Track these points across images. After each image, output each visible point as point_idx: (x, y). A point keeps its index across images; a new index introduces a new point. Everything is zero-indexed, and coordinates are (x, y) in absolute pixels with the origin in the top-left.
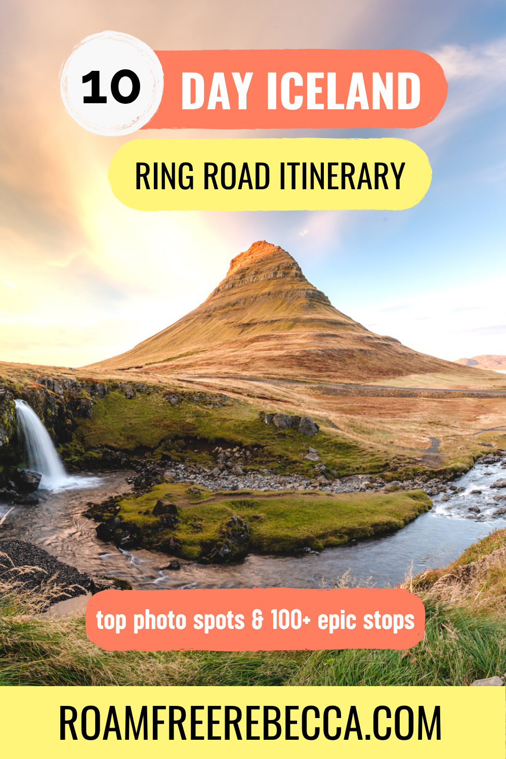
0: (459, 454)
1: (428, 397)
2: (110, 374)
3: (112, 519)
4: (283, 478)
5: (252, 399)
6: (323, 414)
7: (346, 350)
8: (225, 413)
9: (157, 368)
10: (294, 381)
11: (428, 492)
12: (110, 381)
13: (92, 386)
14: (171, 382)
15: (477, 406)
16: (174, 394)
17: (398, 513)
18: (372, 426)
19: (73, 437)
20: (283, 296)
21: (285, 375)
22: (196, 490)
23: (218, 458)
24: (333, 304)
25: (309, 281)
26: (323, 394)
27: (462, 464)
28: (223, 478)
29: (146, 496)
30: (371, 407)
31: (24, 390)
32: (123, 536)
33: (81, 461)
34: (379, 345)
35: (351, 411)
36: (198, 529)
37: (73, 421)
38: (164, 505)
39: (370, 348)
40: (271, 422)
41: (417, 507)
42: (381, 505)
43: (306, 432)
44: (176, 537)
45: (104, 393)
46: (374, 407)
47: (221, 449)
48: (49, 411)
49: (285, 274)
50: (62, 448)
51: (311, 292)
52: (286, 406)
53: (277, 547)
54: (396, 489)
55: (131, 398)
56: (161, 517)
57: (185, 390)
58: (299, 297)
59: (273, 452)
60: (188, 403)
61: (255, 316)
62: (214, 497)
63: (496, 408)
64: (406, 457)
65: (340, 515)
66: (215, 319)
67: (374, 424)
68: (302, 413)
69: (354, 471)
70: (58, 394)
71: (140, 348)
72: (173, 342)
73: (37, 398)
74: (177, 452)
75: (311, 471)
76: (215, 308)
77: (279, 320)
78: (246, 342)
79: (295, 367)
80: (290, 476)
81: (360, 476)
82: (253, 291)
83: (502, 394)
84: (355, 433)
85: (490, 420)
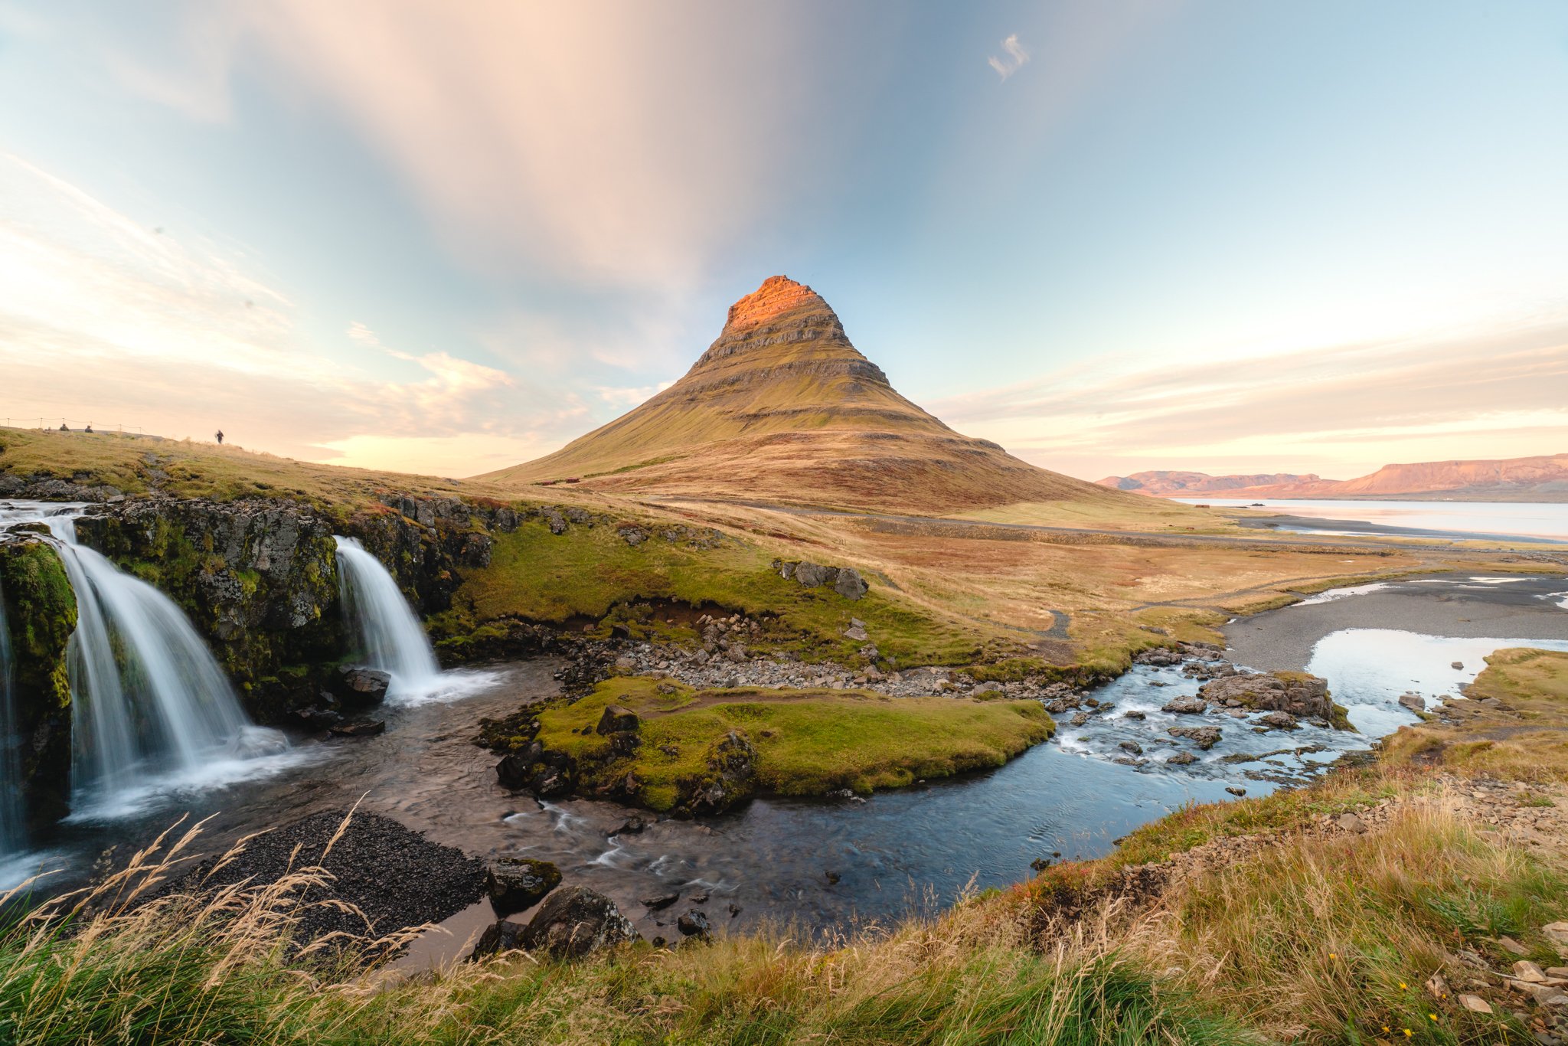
0: (1104, 643)
1: (1048, 541)
2: (522, 491)
3: (527, 745)
4: (808, 668)
5: (761, 537)
6: (874, 563)
7: (914, 462)
8: (717, 558)
9: (604, 483)
10: (828, 509)
11: (1047, 705)
12: (524, 504)
13: (490, 512)
14: (629, 507)
15: (1137, 561)
16: (635, 527)
17: (996, 738)
18: (954, 586)
19: (453, 602)
20: (813, 371)
21: (813, 500)
22: (670, 689)
23: (705, 634)
24: (892, 386)
25: (856, 346)
26: (873, 530)
27: (1110, 662)
28: (714, 667)
29: (586, 700)
30: (952, 555)
31: (356, 519)
32: (546, 776)
33: (468, 643)
34: (968, 454)
35: (919, 561)
36: (672, 755)
37: (453, 573)
38: (616, 716)
39: (952, 459)
40: (792, 575)
41: (1029, 730)
42: (968, 721)
43: (848, 593)
44: (636, 772)
45: (513, 523)
46: (956, 555)
47: (710, 617)
48: (407, 555)
49: (817, 335)
50: (432, 623)
51: (858, 364)
52: (815, 549)
53: (799, 788)
54: (994, 696)
55: (560, 533)
56: (612, 738)
57: (653, 521)
58: (838, 373)
59: (794, 623)
60: (658, 543)
61: (766, 403)
62: (699, 700)
63: (1175, 566)
64: (1010, 642)
65: (900, 734)
66: (702, 405)
67: (958, 584)
68: (841, 562)
69: (923, 659)
70: (426, 525)
71: (575, 449)
72: (631, 441)
73: (381, 533)
74: (638, 623)
75: (855, 657)
76: (703, 388)
77: (806, 410)
78: (751, 444)
79: (830, 487)
80: (820, 664)
81: (933, 670)
82: (764, 361)
83: (1186, 542)
84: (926, 598)
85: (1162, 587)
